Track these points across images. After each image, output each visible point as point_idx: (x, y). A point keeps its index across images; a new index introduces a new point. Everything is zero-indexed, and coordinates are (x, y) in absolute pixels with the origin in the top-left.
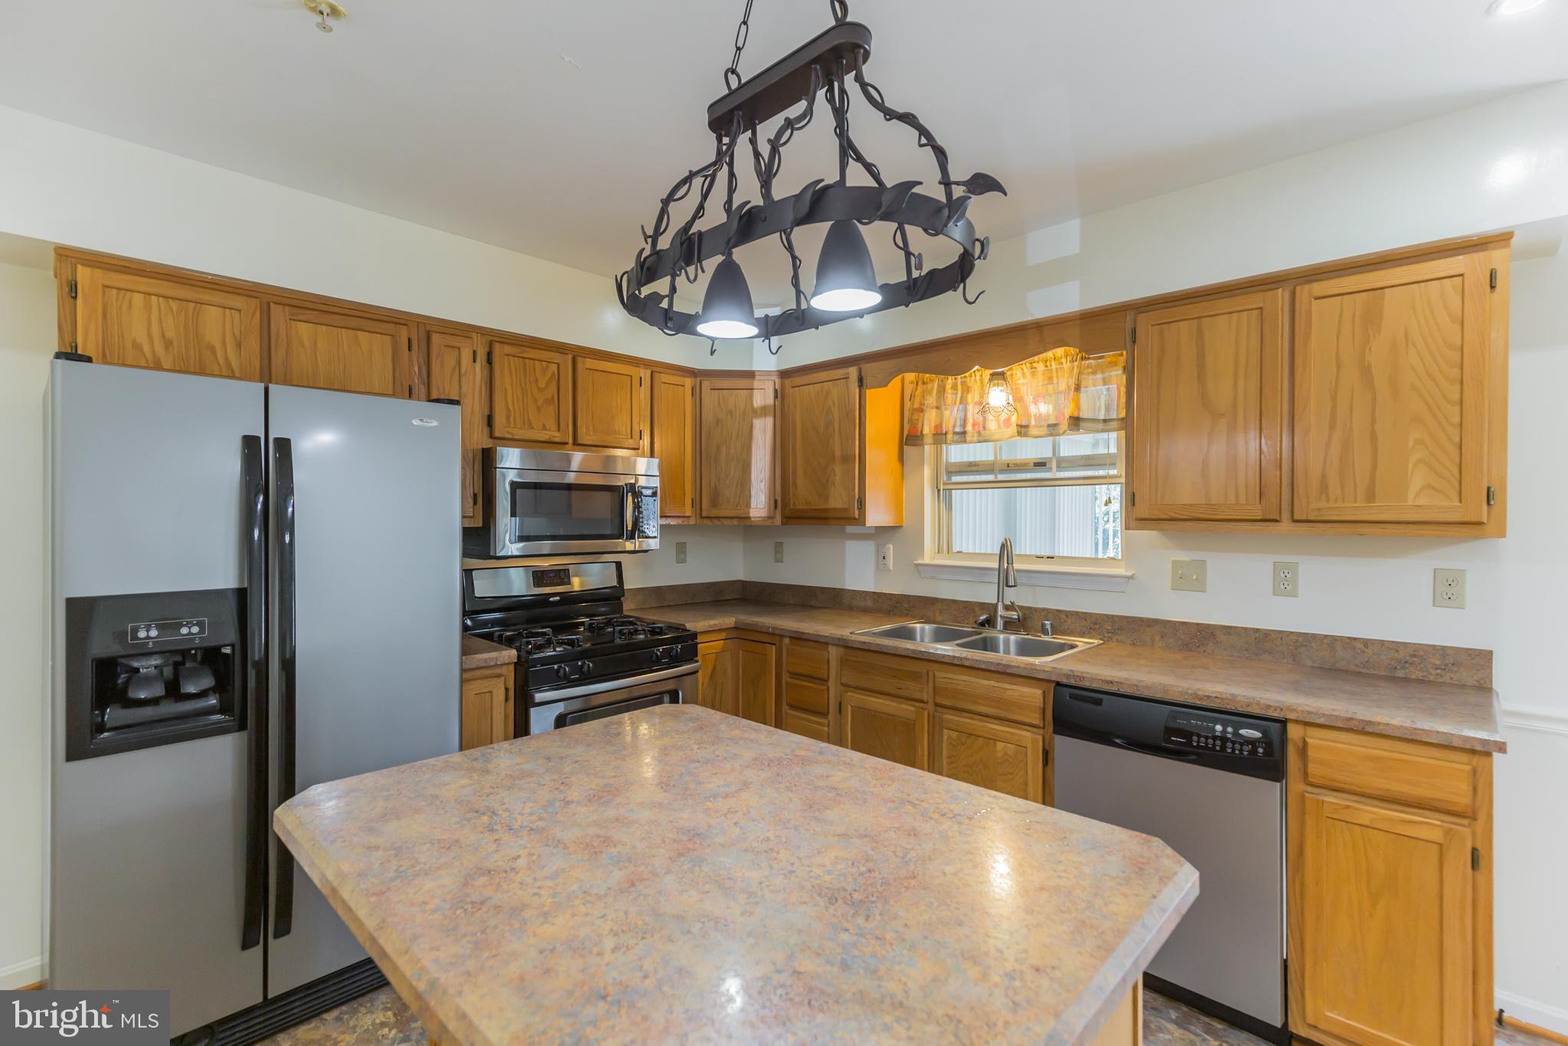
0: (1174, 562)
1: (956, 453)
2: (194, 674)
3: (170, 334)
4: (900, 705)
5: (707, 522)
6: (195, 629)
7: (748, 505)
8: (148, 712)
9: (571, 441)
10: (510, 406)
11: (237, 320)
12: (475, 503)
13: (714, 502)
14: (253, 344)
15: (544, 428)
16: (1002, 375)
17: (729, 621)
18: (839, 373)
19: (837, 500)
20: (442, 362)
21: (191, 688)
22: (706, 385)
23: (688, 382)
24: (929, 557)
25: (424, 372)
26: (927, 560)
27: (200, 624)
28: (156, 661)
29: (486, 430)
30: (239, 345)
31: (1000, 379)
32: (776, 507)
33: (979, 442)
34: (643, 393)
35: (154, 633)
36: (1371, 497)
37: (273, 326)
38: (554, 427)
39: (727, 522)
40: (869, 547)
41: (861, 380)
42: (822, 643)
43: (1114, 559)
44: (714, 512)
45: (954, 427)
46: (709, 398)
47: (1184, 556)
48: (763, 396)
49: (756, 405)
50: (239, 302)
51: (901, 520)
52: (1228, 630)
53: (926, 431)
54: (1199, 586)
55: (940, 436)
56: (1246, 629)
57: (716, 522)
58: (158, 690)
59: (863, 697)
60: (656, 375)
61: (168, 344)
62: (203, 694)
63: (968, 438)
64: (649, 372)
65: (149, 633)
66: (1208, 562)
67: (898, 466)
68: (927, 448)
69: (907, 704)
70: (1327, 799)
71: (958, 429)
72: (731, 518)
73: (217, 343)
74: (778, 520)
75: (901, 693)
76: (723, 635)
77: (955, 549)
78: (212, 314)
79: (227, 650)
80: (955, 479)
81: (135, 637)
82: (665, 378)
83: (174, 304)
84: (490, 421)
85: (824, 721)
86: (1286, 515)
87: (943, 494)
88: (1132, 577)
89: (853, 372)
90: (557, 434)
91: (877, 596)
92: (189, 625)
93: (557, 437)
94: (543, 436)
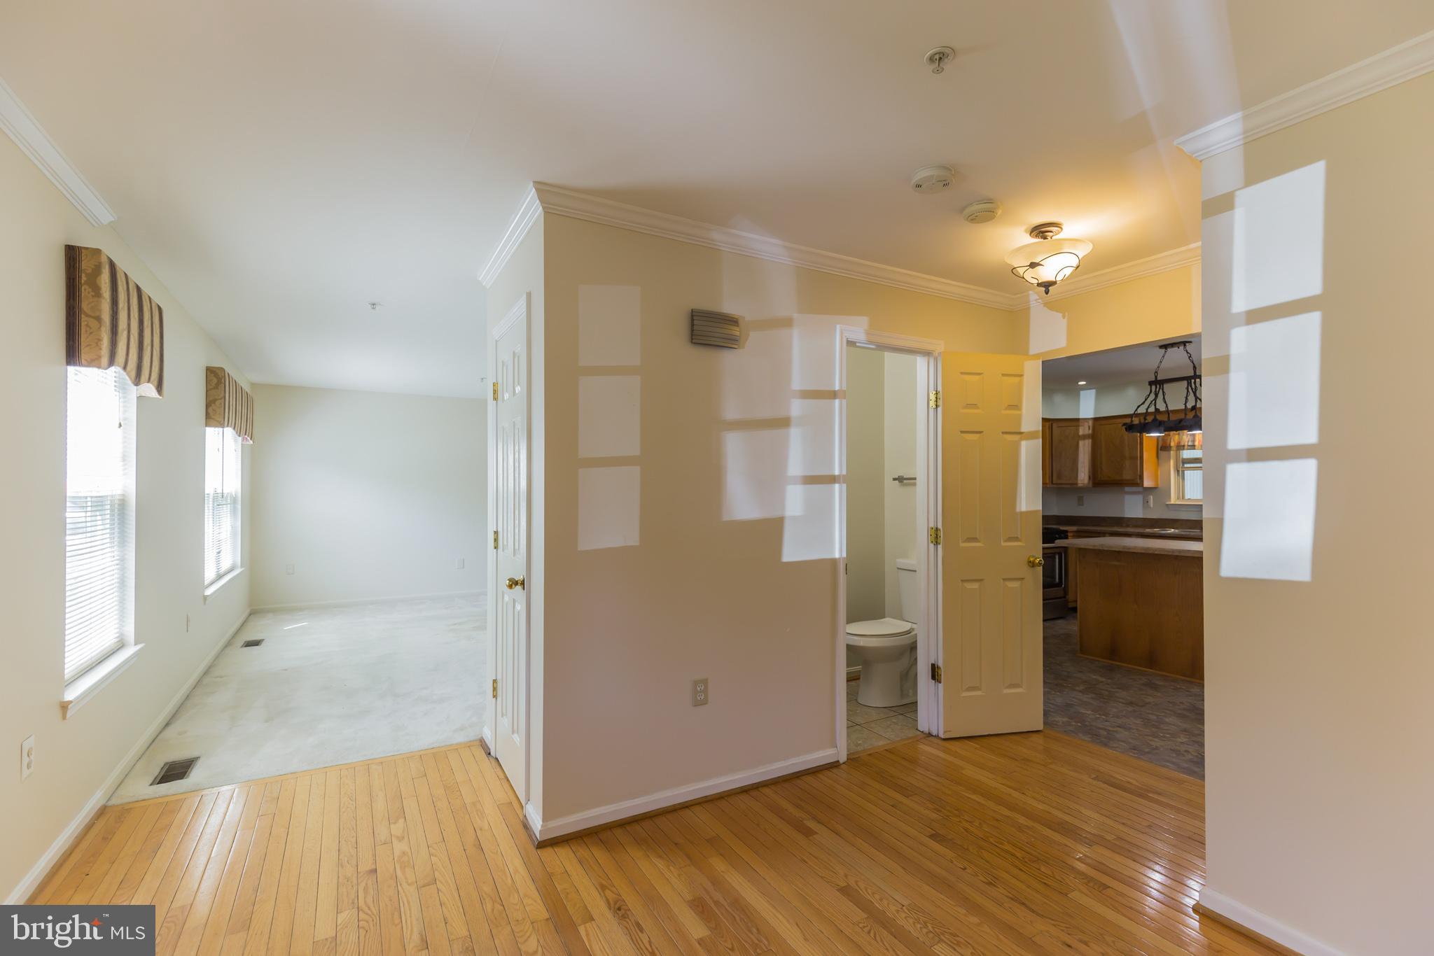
1: (1187, 454)
7: (1077, 479)
13: (1059, 477)
19: (1127, 475)
22: (1055, 425)
24: (1173, 500)
26: (1172, 502)
32: (1092, 480)
40: (1139, 498)
44: (1059, 482)
45: (1188, 441)
46: (1056, 431)
48: (1084, 430)
49: (1081, 434)
51: (1158, 484)
53: (1172, 444)
55: (1180, 447)
63: (1196, 448)
68: (1172, 452)
71: (1190, 444)
74: (1091, 485)
77: (1186, 498)
80: (1186, 465)
87: (1180, 473)
91: (1144, 519)
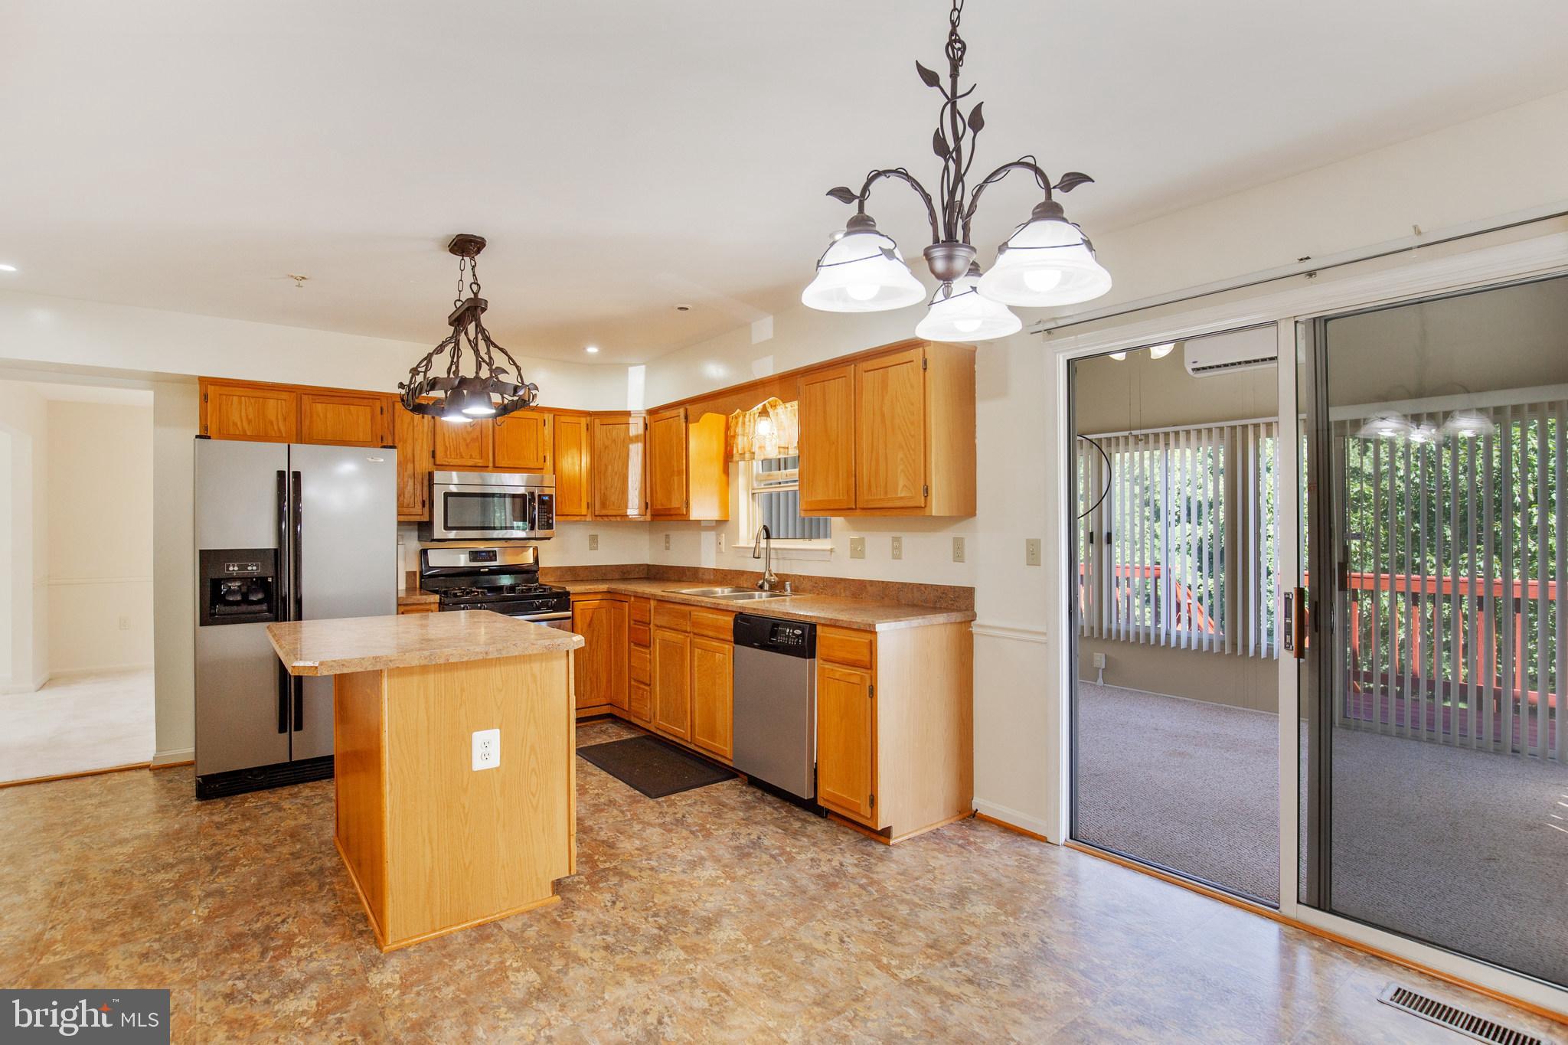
2: (256, 591)
3: (251, 416)
5: (598, 518)
6: (255, 568)
7: (627, 507)
8: (235, 608)
9: (491, 465)
10: (447, 444)
11: (284, 406)
12: (424, 506)
14: (293, 418)
15: (471, 457)
17: (603, 587)
18: (674, 413)
20: (402, 420)
21: (254, 598)
22: (597, 421)
23: (583, 421)
25: (391, 427)
27: (257, 566)
28: (238, 584)
29: (431, 460)
30: (285, 419)
32: (647, 508)
34: (548, 430)
35: (236, 568)
36: (886, 493)
37: (303, 407)
38: (478, 457)
39: (613, 519)
41: (686, 418)
42: (647, 598)
44: (604, 512)
46: (600, 431)
48: (636, 428)
49: (631, 434)
50: (284, 395)
52: (872, 582)
56: (879, 582)
57: (606, 519)
58: (239, 598)
60: (557, 417)
61: (249, 422)
62: (259, 602)
64: (551, 416)
65: (234, 568)
67: (724, 477)
70: (826, 666)
72: (615, 516)
73: (273, 419)
74: (655, 517)
76: (599, 597)
78: (272, 403)
79: (270, 580)
81: (228, 570)
82: (563, 419)
83: (252, 401)
84: (434, 456)
85: (648, 651)
88: (831, 551)
89: (682, 411)
90: (480, 461)
92: (252, 565)
93: (480, 462)
94: (470, 463)
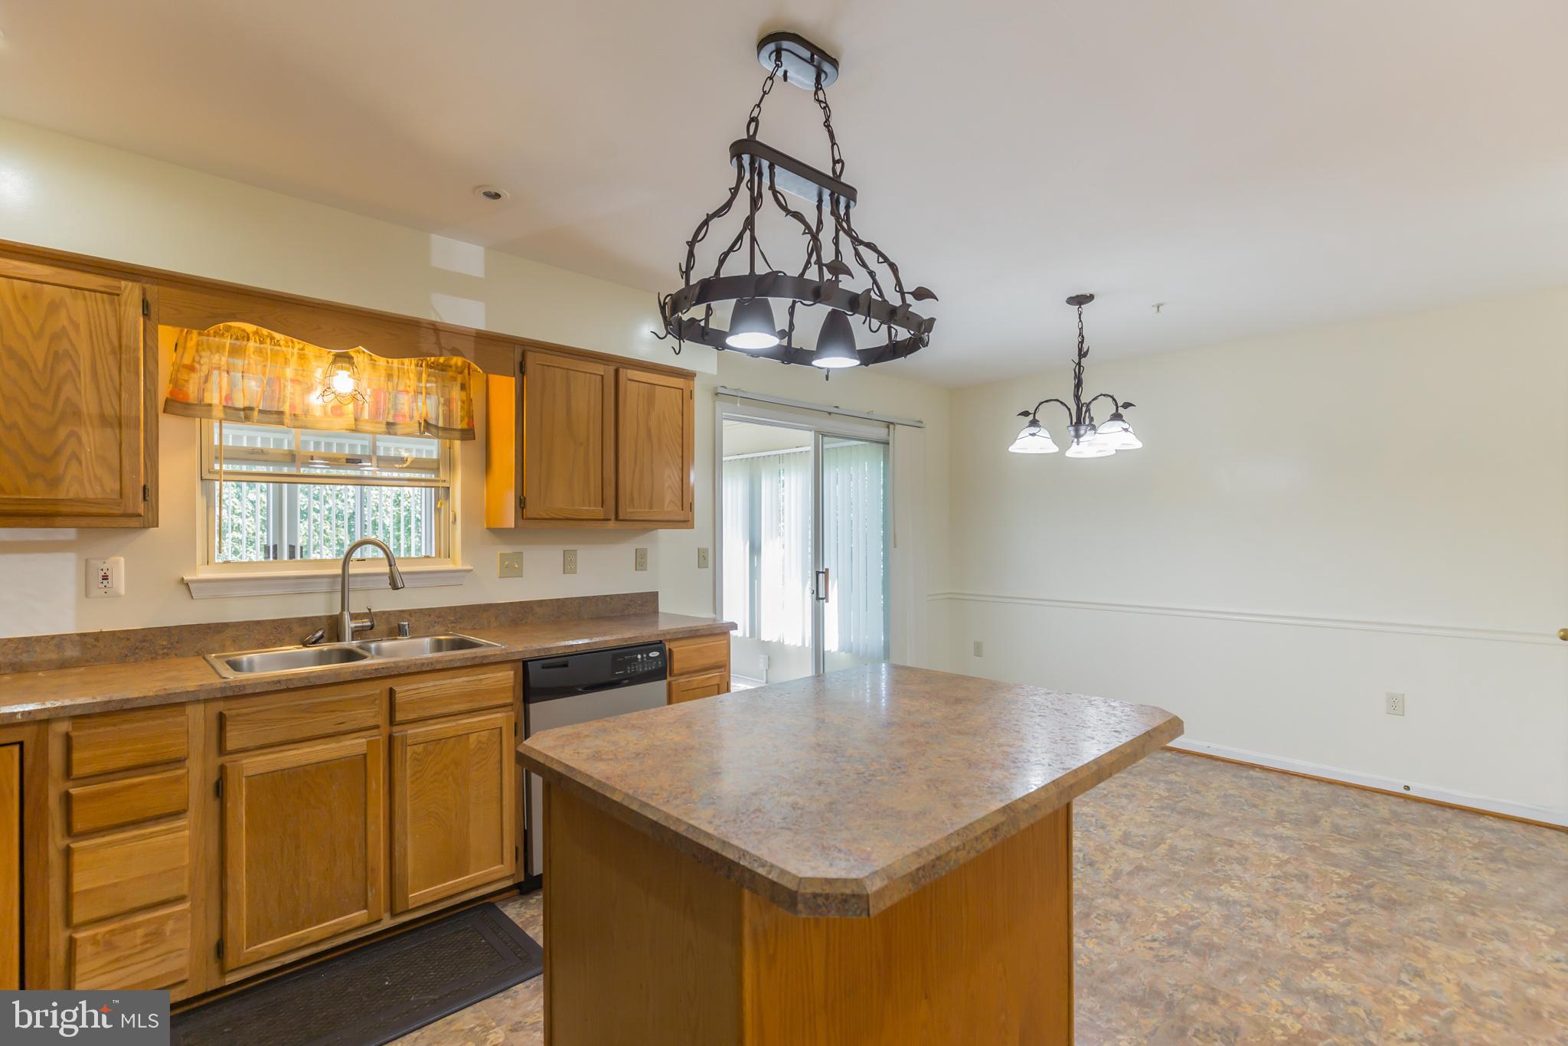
0: (501, 555)
4: (342, 744)
16: (349, 359)
31: (345, 362)
33: (294, 427)
43: (428, 557)
47: (508, 550)
54: (518, 573)
59: (274, 756)
66: (524, 554)
69: (348, 740)
75: (343, 728)
86: (613, 517)
